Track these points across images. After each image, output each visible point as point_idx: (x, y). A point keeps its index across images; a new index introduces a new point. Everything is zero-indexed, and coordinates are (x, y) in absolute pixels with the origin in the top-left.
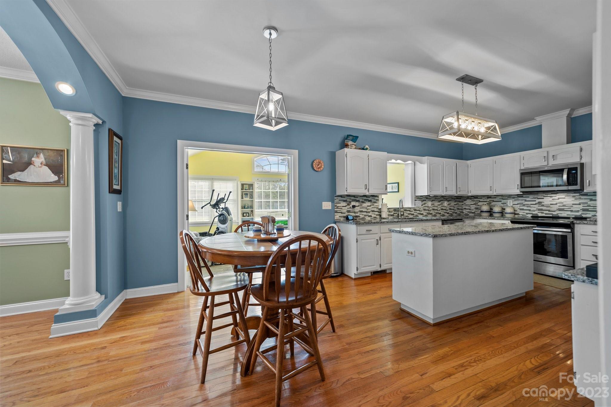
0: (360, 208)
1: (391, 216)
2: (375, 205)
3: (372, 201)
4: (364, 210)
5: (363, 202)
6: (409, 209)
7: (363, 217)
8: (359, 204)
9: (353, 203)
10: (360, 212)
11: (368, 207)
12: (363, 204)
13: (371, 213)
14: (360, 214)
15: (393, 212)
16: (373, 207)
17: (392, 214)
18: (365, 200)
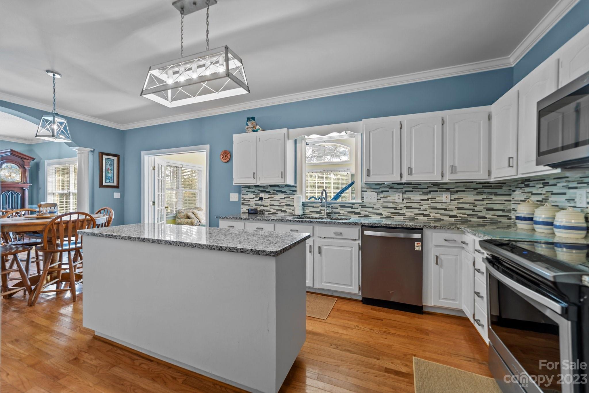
0: (271, 201)
1: (316, 213)
2: (290, 197)
3: (286, 193)
4: (276, 203)
5: (274, 194)
6: (351, 205)
7: (274, 212)
8: (270, 196)
9: (262, 195)
10: (271, 206)
11: (281, 200)
12: (275, 196)
13: (285, 207)
14: (270, 208)
15: (320, 208)
16: (289, 200)
17: (318, 210)
18: (277, 191)
